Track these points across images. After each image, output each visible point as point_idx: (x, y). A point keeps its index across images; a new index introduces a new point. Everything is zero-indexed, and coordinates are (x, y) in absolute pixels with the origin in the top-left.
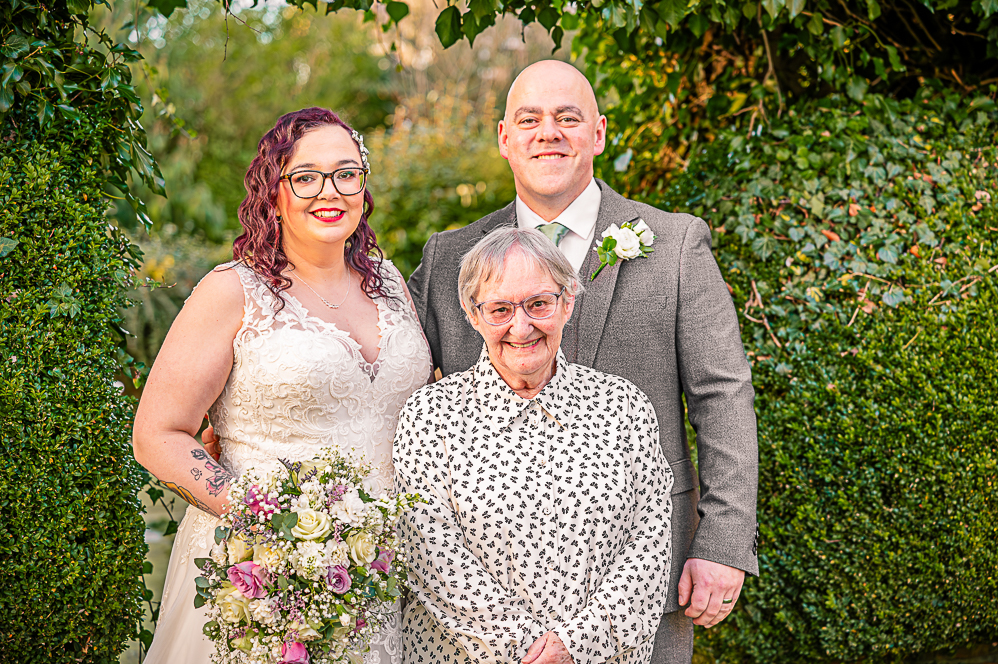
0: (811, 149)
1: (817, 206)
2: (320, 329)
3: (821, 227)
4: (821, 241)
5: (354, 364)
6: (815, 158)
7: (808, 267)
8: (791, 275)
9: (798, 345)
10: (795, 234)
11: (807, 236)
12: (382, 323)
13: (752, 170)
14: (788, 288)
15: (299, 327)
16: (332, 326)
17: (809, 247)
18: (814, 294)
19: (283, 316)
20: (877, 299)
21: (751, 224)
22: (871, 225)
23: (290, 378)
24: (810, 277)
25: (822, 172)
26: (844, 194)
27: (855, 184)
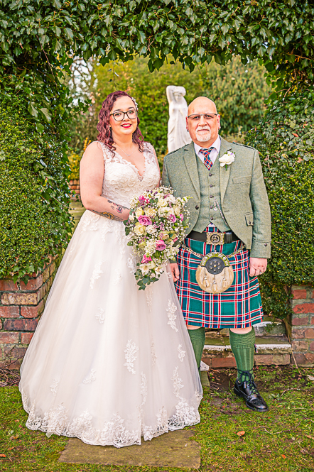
0: (299, 105)
1: (292, 124)
2: (126, 163)
3: (293, 133)
4: (291, 137)
5: (136, 176)
6: (298, 108)
7: (285, 146)
8: (280, 149)
9: (274, 174)
10: (283, 135)
11: (287, 135)
12: (146, 163)
13: (280, 112)
14: (278, 153)
15: (119, 162)
16: (130, 163)
17: (287, 139)
18: (284, 156)
19: (115, 159)
20: (302, 158)
21: (271, 131)
22: (309, 131)
23: (116, 179)
24: (286, 150)
25: (298, 112)
26: (303, 120)
27: (308, 116)
